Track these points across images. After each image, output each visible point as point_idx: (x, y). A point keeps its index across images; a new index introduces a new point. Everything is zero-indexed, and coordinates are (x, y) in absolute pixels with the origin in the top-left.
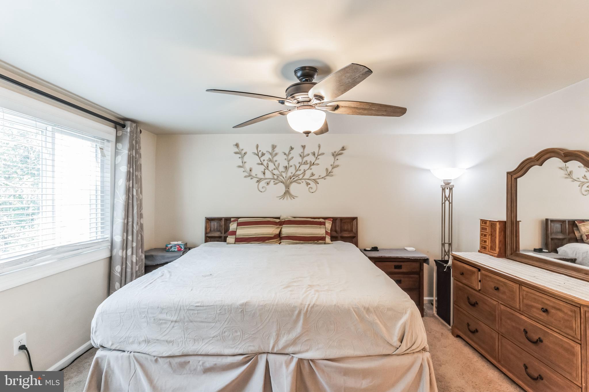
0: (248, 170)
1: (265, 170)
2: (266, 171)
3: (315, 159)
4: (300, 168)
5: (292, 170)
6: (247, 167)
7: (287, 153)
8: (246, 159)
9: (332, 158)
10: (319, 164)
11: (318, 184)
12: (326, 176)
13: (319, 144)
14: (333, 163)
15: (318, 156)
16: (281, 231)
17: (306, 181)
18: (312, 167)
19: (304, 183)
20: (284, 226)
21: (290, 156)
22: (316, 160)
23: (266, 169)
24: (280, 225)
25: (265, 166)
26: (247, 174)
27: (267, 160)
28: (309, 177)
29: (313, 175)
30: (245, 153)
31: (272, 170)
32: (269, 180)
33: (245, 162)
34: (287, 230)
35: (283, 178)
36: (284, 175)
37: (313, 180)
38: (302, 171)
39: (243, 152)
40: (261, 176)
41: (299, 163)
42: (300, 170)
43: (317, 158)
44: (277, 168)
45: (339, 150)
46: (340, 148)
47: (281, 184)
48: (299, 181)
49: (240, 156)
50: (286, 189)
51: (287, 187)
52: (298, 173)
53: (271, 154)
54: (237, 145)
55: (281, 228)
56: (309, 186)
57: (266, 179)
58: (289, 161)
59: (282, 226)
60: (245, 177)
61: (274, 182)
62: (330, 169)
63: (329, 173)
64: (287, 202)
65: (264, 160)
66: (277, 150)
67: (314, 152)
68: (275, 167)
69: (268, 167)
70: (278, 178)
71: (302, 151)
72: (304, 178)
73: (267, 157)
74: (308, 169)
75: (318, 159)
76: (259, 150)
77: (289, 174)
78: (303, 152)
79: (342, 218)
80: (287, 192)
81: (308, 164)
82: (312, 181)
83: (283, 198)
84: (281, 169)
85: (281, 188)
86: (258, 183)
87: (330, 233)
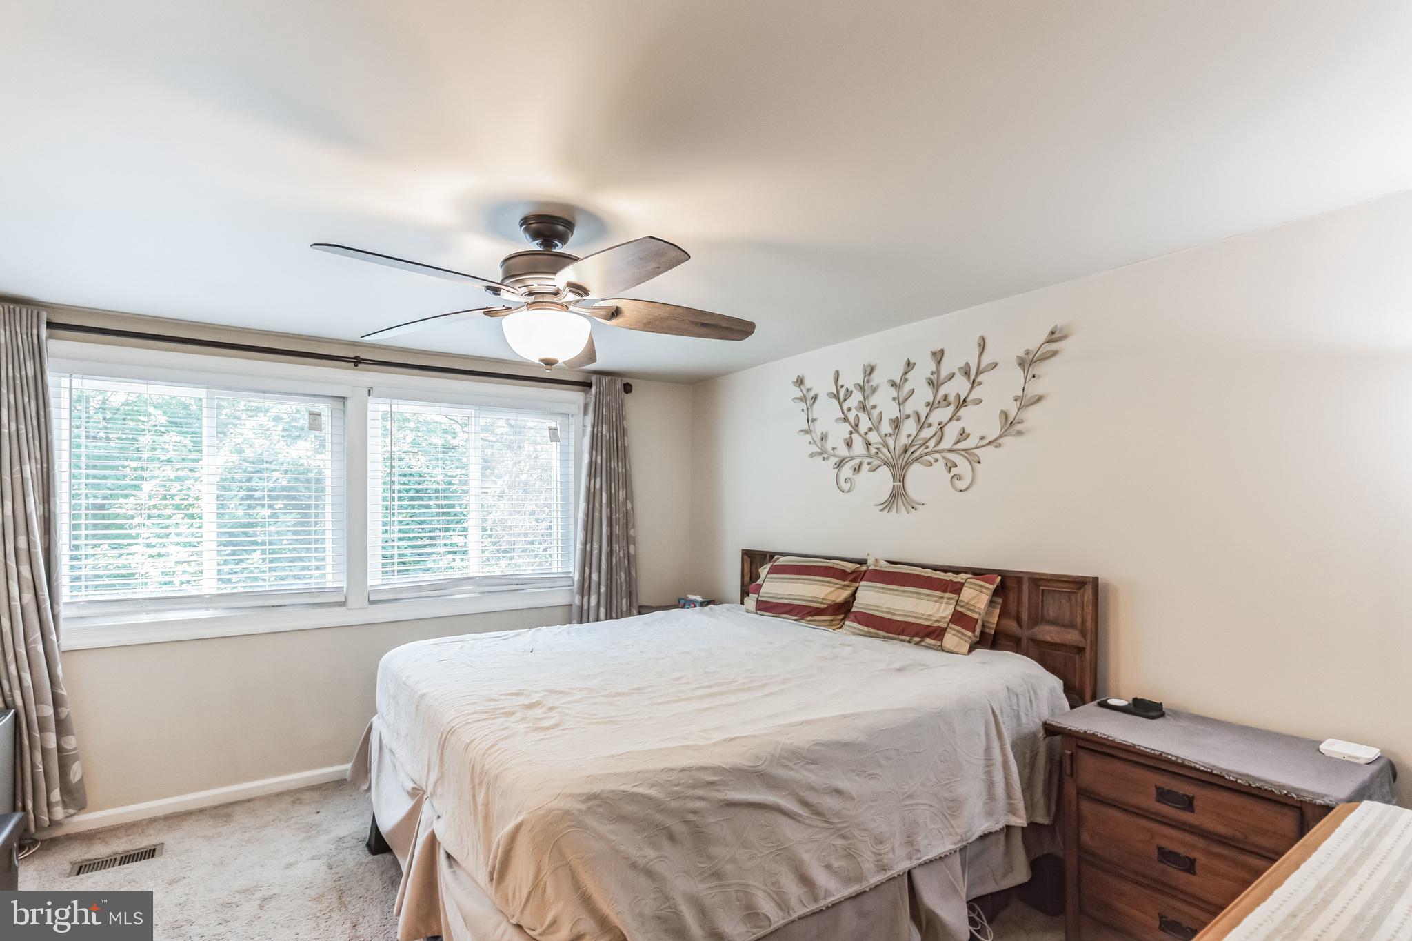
0: (817, 437)
1: (852, 435)
2: (855, 436)
3: (970, 386)
4: (930, 420)
5: (910, 427)
6: (819, 429)
7: (898, 381)
8: (817, 410)
9: (1019, 373)
10: (982, 401)
11: (979, 463)
12: (1001, 436)
13: (983, 339)
14: (1020, 394)
15: (977, 374)
16: (853, 595)
17: (945, 458)
18: (962, 412)
19: (941, 463)
20: (863, 583)
21: (907, 388)
22: (972, 388)
23: (854, 431)
24: (854, 580)
25: (851, 426)
26: (816, 449)
27: (856, 408)
28: (953, 442)
29: (963, 436)
30: (815, 398)
31: (866, 433)
32: (857, 461)
33: (813, 420)
34: (870, 597)
35: (889, 451)
36: (891, 441)
37: (963, 453)
38: (935, 428)
39: (812, 394)
40: (843, 451)
41: (928, 404)
42: (930, 425)
43: (976, 384)
44: (874, 428)
45: (1042, 342)
46: (1044, 336)
47: (884, 468)
48: (928, 458)
49: (803, 405)
50: (894, 482)
51: (899, 473)
52: (927, 433)
53: (861, 388)
54: (800, 382)
55: (853, 589)
56: (954, 471)
57: (852, 458)
58: (901, 402)
59: (857, 584)
60: (812, 455)
61: (869, 464)
62: (1012, 409)
63: (1009, 424)
64: (900, 518)
65: (849, 409)
66: (876, 378)
67: (967, 364)
68: (871, 426)
69: (857, 425)
70: (877, 453)
71: (934, 369)
72: (941, 447)
73: (857, 397)
74: (951, 420)
75: (980, 384)
76: (840, 383)
77: (904, 440)
78: (938, 372)
79: (1037, 576)
80: (898, 494)
81: (949, 404)
82: (961, 455)
83: (887, 510)
84: (886, 428)
85: (883, 481)
86: (837, 470)
87: (977, 620)
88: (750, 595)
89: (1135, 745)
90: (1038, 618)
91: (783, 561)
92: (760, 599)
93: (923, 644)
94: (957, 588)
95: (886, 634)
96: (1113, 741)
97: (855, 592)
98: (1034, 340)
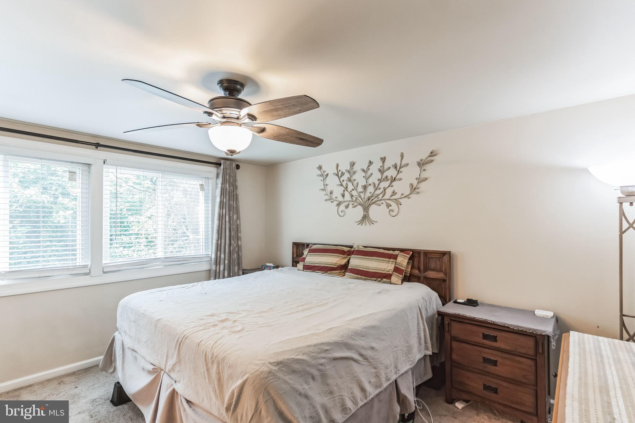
0: (329, 192)
1: (345, 192)
2: (346, 192)
3: (397, 173)
4: (379, 187)
5: (371, 189)
6: (329, 189)
7: (365, 169)
8: (328, 181)
9: (418, 169)
10: (402, 179)
11: (401, 205)
12: (410, 194)
13: (402, 153)
14: (418, 177)
15: (400, 168)
16: (348, 261)
17: (386, 202)
18: (394, 183)
19: (385, 204)
20: (352, 256)
21: (369, 172)
22: (398, 174)
23: (345, 190)
24: (349, 255)
25: (344, 188)
26: (327, 197)
27: (346, 180)
28: (390, 196)
29: (394, 193)
30: (327, 175)
31: (351, 191)
32: (347, 203)
33: (326, 185)
34: (356, 262)
35: (361, 199)
36: (362, 195)
37: (394, 200)
38: (382, 190)
39: (326, 173)
40: (340, 199)
41: (379, 180)
42: (380, 189)
43: (399, 172)
44: (355, 189)
45: (427, 156)
46: (428, 154)
47: (359, 206)
48: (379, 202)
49: (322, 178)
50: (364, 212)
51: (366, 209)
52: (378, 192)
53: (349, 172)
54: (320, 168)
55: (349, 258)
56: (390, 208)
57: (345, 202)
58: (367, 179)
59: (350, 257)
60: (326, 200)
61: (352, 204)
62: (415, 183)
63: (414, 189)
64: (366, 228)
65: (343, 181)
66: (356, 168)
67: (396, 163)
68: (353, 188)
69: (347, 188)
70: (356, 200)
71: (381, 165)
72: (384, 198)
73: (347, 175)
74: (389, 187)
75: (401, 172)
76: (339, 169)
77: (368, 195)
78: (383, 166)
79: (427, 251)
80: (365, 218)
81: (388, 180)
82: (393, 201)
83: (361, 224)
84: (360, 189)
85: (359, 212)
86: (337, 207)
87: (404, 270)
88: (300, 262)
89: (475, 318)
90: (426, 269)
91: (314, 247)
92: (305, 264)
93: (382, 281)
94: (395, 257)
95: (365, 278)
96: (466, 317)
97: (349, 260)
98: (424, 155)
